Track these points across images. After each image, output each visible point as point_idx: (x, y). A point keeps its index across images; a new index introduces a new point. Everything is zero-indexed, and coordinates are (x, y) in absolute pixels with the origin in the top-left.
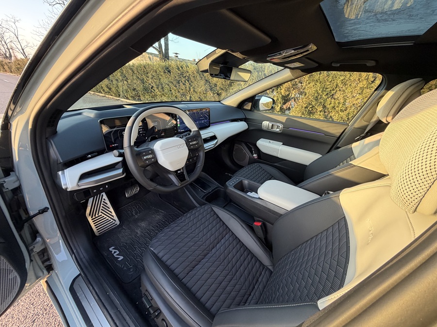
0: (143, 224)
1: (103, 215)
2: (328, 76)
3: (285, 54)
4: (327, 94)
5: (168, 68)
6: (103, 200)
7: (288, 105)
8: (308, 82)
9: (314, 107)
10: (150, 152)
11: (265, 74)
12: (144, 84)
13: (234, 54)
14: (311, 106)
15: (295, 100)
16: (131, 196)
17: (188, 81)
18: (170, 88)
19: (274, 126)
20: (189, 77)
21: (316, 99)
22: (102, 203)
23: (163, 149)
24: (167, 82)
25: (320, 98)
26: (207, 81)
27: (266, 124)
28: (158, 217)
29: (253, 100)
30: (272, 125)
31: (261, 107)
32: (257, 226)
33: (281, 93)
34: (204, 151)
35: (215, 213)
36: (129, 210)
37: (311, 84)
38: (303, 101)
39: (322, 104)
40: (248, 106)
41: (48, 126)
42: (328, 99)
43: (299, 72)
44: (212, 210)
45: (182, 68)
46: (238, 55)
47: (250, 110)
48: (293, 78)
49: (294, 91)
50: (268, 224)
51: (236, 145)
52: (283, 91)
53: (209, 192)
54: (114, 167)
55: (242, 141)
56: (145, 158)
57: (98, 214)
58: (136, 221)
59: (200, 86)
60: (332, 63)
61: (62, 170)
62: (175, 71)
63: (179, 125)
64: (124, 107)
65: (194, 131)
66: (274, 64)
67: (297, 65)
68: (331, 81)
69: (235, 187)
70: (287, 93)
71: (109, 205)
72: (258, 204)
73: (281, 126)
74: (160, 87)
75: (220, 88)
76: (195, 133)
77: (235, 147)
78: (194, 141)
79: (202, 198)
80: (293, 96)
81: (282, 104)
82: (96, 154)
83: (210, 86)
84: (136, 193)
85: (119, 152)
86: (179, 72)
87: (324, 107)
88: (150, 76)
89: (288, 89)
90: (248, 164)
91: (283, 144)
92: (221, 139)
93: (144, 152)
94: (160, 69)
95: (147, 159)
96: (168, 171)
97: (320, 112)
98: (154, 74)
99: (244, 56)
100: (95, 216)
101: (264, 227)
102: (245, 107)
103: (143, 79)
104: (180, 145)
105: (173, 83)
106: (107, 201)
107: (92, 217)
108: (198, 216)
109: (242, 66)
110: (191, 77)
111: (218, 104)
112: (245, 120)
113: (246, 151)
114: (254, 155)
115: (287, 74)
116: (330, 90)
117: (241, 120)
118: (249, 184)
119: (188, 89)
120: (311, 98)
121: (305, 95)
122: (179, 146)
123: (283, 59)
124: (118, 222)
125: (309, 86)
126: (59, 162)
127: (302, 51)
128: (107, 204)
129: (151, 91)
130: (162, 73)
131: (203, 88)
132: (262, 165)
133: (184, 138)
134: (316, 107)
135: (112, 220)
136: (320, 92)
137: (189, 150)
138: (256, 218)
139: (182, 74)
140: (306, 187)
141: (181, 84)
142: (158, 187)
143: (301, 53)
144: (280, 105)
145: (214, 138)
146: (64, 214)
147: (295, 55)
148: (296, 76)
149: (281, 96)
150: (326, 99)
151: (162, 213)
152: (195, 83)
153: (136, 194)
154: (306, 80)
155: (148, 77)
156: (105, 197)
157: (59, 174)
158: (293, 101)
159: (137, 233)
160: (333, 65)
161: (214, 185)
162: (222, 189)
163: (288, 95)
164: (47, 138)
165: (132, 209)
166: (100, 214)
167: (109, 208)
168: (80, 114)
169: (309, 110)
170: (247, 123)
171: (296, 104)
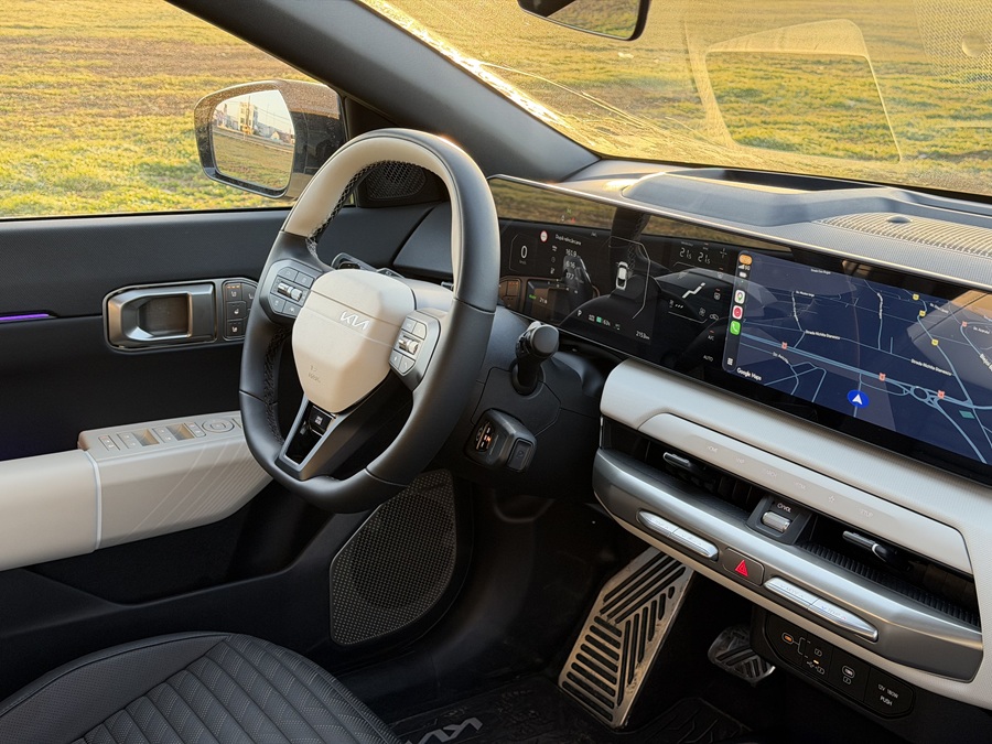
1: (622, 640)
57: (618, 621)
100: (611, 616)
107: (603, 611)
128: (661, 615)
135: (616, 687)
166: (622, 626)
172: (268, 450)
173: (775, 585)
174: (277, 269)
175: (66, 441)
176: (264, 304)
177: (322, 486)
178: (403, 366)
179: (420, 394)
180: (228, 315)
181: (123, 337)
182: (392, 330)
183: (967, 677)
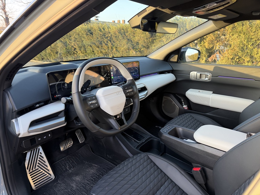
0: (78, 178)
1: (40, 169)
2: (251, 26)
3: (209, 6)
4: (253, 44)
5: (90, 31)
6: (39, 154)
7: (213, 57)
8: (231, 34)
9: (241, 57)
10: (94, 98)
11: (186, 29)
12: (66, 46)
13: (164, 10)
14: (238, 57)
15: (220, 53)
16: (65, 150)
17: (110, 41)
18: (93, 49)
19: (202, 76)
20: (111, 38)
21: (242, 50)
22: (39, 157)
23: (105, 95)
24: (89, 44)
25: (246, 49)
26: (128, 40)
27: (194, 74)
28: (92, 171)
29: (179, 52)
30: (201, 74)
31: (187, 59)
32: (197, 171)
33: (205, 47)
34: (139, 100)
35: (152, 161)
36: (63, 165)
37: (234, 36)
38: (228, 53)
39: (249, 54)
40: (175, 58)
41: (7, 79)
42: (254, 49)
43: (223, 23)
44: (149, 158)
45: (104, 29)
46: (167, 11)
47: (177, 62)
48: (217, 28)
49: (218, 43)
50: (207, 169)
51: (164, 97)
52: (206, 45)
53: (143, 143)
54: (58, 116)
55: (171, 93)
56: (90, 103)
57: (35, 168)
58: (70, 176)
59: (122, 45)
60: (252, 12)
61: (15, 118)
62: (97, 33)
63: (112, 78)
64: (60, 64)
65: (129, 80)
66: (199, 16)
67: (220, 16)
68: (255, 31)
69: (170, 133)
70: (211, 46)
71: (45, 159)
72: (195, 148)
73: (209, 75)
74: (82, 50)
75: (142, 45)
76: (130, 82)
77: (164, 100)
78: (130, 89)
79: (137, 148)
80: (217, 48)
81: (206, 57)
82: (43, 103)
83: (132, 45)
84: (70, 146)
85: (66, 99)
86: (101, 33)
87: (252, 57)
88: (73, 39)
89: (212, 42)
90: (179, 115)
91: (213, 93)
92: (151, 90)
93: (89, 97)
94: (82, 32)
95: (92, 104)
96: (109, 116)
97: (248, 62)
98: (77, 37)
99: (172, 11)
100: (32, 170)
101: (204, 172)
102: (172, 60)
103: (66, 42)
104: (119, 92)
105: (95, 44)
106: (43, 155)
107: (29, 171)
108: (136, 163)
109: (170, 20)
110: (113, 37)
111: (145, 58)
112: (172, 72)
113: (175, 102)
114: (184, 106)
115: (210, 25)
116: (256, 40)
117: (168, 72)
118: (183, 131)
119: (110, 48)
120: (237, 49)
121: (231, 46)
122: (117, 93)
123: (207, 11)
124: (53, 176)
125: (233, 37)
126: (14, 110)
127: (224, 3)
128: (43, 158)
129: (74, 53)
130: (85, 36)
131: (126, 47)
132: (193, 115)
133: (122, 86)
134: (243, 58)
135: (48, 175)
136: (245, 42)
137: (126, 97)
138: (194, 164)
139: (104, 35)
140: (242, 129)
141: (104, 44)
142: (101, 129)
143: (223, 5)
144: (205, 59)
145: (144, 89)
146: (10, 163)
147: (217, 8)
148: (220, 26)
149: (205, 49)
150: (253, 49)
151: (96, 167)
152: (118, 42)
153: (70, 148)
154: (229, 32)
155: (71, 40)
156: (41, 150)
157: (13, 122)
158: (218, 53)
159: (73, 187)
160: (254, 14)
161: (147, 135)
162: (156, 139)
163: (213, 48)
164: (4, 90)
165: (66, 164)
166: (37, 167)
167: (45, 162)
168: (26, 71)
169: (236, 61)
170: (174, 75)
171: (221, 57)
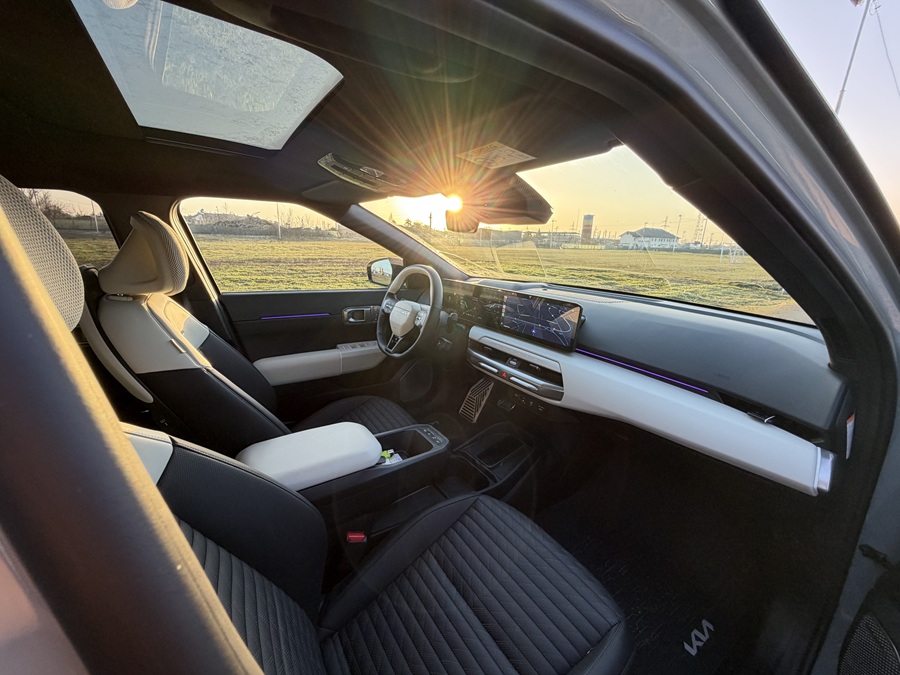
172: (383, 347)
173: (513, 378)
174: (386, 302)
175: (334, 347)
176: (383, 310)
177: (396, 355)
178: (418, 323)
179: (422, 330)
180: (374, 314)
181: (348, 320)
182: (415, 315)
183: (560, 400)
